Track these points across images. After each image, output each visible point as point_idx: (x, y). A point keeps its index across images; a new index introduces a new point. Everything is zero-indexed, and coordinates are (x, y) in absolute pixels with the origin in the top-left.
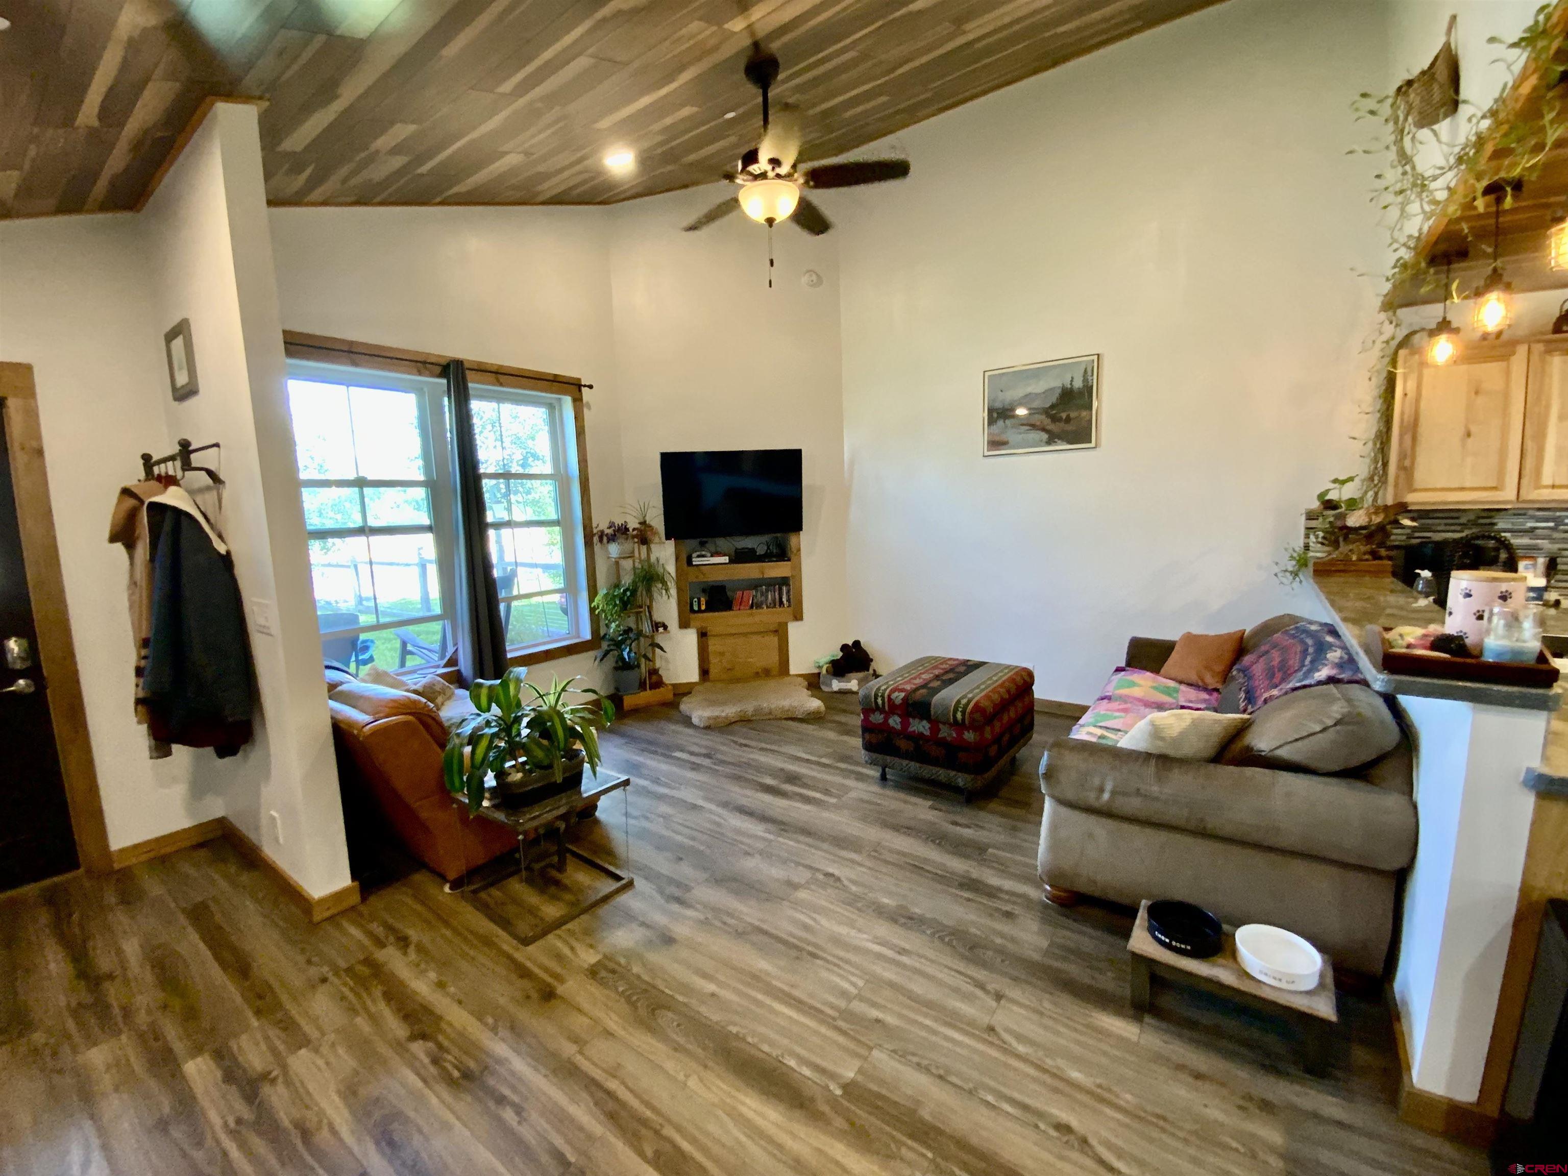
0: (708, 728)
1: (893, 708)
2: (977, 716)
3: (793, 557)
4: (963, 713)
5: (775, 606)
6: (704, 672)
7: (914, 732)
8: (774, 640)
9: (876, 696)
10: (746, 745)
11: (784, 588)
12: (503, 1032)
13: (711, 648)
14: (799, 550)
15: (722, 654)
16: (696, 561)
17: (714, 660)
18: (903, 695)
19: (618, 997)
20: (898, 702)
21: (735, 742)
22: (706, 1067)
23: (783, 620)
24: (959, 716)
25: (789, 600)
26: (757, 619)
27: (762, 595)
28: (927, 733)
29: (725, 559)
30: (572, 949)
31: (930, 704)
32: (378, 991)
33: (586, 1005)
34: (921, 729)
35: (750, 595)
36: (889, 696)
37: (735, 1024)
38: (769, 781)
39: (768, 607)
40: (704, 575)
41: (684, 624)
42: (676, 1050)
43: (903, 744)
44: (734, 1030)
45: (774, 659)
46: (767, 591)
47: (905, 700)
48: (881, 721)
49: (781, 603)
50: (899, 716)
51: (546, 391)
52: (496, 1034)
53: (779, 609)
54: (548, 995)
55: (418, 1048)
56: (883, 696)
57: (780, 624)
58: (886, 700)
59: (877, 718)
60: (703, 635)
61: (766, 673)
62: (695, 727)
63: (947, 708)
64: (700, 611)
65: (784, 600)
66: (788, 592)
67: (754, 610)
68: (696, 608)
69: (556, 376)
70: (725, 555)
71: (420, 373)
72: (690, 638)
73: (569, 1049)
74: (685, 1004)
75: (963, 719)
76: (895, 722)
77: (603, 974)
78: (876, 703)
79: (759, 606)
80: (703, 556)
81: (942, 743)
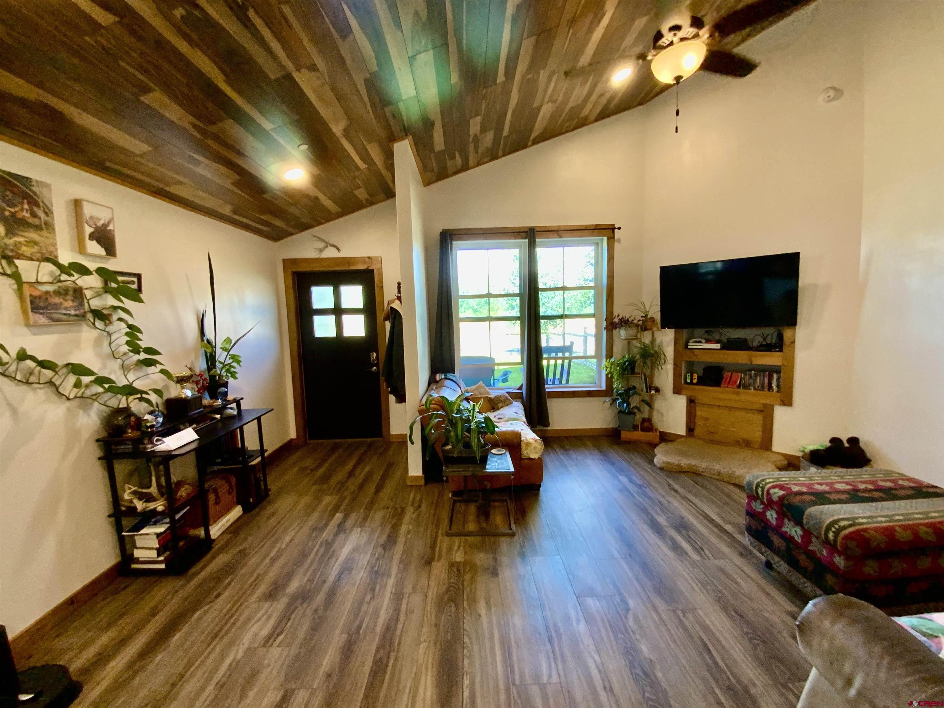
0: (661, 469)
1: (770, 504)
2: (852, 544)
3: (785, 348)
4: (836, 534)
5: (763, 388)
6: (690, 430)
7: (786, 532)
8: (758, 419)
9: (758, 486)
10: (676, 491)
11: (775, 376)
12: (401, 566)
13: (699, 413)
14: (793, 342)
15: (707, 419)
16: (691, 345)
17: (699, 423)
18: (782, 493)
19: (446, 582)
20: (775, 498)
21: (669, 485)
22: (436, 644)
23: (768, 401)
24: (831, 535)
25: (778, 386)
26: (743, 397)
27: (751, 377)
28: (798, 539)
29: (718, 346)
30: (459, 548)
31: (803, 513)
32: (394, 520)
33: (433, 578)
34: (793, 534)
35: (738, 377)
36: (768, 491)
37: (470, 638)
38: (662, 520)
39: (755, 389)
40: (696, 356)
41: (677, 391)
42: (436, 625)
43: (777, 541)
44: (466, 640)
45: (757, 435)
46: (756, 375)
47: (782, 498)
48: (760, 510)
49: (770, 388)
50: (777, 513)
51: (590, 236)
52: (400, 563)
53: (766, 392)
54: (429, 562)
55: (380, 550)
56: (763, 488)
57: (765, 405)
58: (765, 493)
59: (758, 507)
60: (691, 402)
61: (747, 444)
62: (655, 466)
63: (821, 523)
64: (692, 383)
65: (774, 385)
66: (778, 379)
67: (741, 390)
68: (688, 381)
69: (596, 225)
70: (717, 342)
71: (516, 238)
72: (681, 402)
73: (408, 589)
74: (464, 608)
75: (835, 541)
76: (771, 516)
77: (455, 569)
78: (757, 492)
79: (746, 387)
80: (700, 342)
81: (811, 555)
